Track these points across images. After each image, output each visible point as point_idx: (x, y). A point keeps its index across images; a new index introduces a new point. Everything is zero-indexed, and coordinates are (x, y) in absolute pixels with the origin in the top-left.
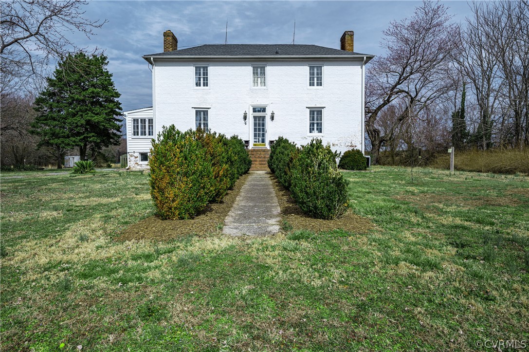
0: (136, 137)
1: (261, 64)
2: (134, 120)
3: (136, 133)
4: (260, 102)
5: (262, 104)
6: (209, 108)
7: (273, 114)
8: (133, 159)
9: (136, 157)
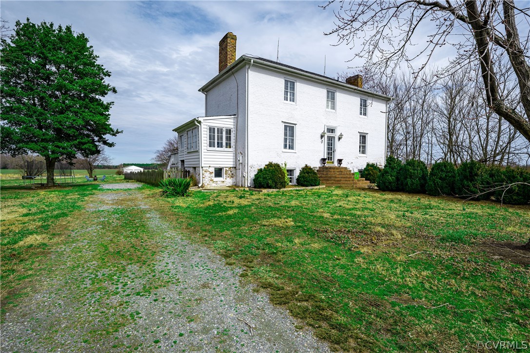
0: (212, 148)
1: (332, 89)
2: (210, 129)
3: (211, 145)
4: (332, 124)
5: (333, 125)
6: (295, 124)
7: (341, 135)
8: (207, 175)
9: (211, 173)
